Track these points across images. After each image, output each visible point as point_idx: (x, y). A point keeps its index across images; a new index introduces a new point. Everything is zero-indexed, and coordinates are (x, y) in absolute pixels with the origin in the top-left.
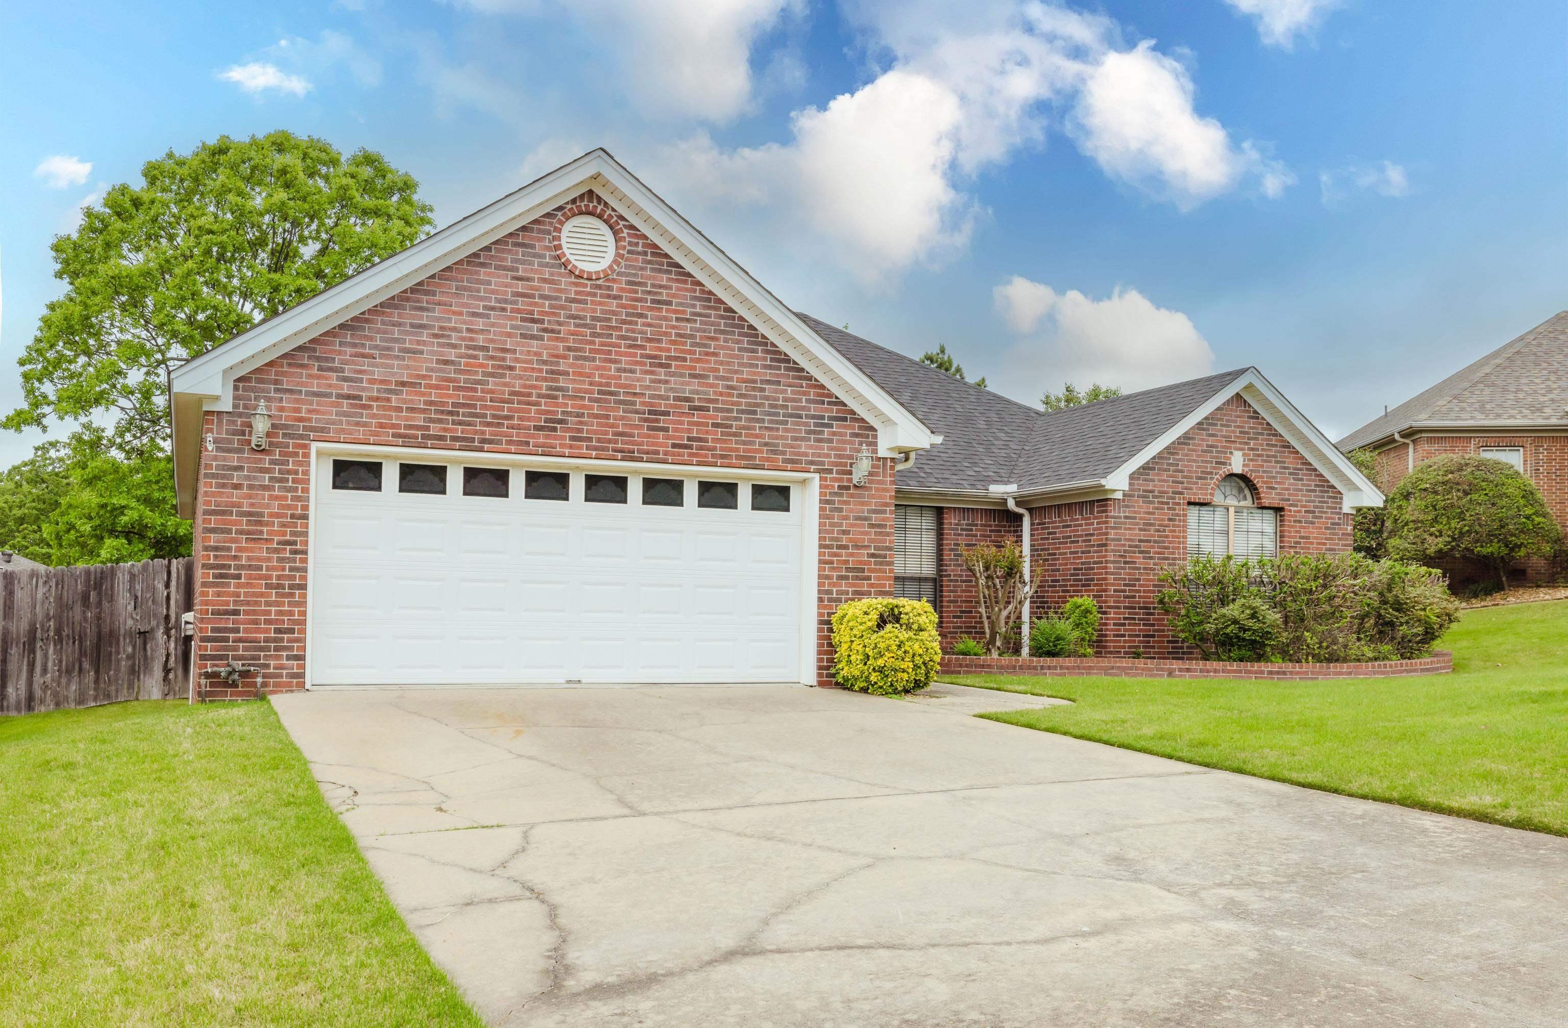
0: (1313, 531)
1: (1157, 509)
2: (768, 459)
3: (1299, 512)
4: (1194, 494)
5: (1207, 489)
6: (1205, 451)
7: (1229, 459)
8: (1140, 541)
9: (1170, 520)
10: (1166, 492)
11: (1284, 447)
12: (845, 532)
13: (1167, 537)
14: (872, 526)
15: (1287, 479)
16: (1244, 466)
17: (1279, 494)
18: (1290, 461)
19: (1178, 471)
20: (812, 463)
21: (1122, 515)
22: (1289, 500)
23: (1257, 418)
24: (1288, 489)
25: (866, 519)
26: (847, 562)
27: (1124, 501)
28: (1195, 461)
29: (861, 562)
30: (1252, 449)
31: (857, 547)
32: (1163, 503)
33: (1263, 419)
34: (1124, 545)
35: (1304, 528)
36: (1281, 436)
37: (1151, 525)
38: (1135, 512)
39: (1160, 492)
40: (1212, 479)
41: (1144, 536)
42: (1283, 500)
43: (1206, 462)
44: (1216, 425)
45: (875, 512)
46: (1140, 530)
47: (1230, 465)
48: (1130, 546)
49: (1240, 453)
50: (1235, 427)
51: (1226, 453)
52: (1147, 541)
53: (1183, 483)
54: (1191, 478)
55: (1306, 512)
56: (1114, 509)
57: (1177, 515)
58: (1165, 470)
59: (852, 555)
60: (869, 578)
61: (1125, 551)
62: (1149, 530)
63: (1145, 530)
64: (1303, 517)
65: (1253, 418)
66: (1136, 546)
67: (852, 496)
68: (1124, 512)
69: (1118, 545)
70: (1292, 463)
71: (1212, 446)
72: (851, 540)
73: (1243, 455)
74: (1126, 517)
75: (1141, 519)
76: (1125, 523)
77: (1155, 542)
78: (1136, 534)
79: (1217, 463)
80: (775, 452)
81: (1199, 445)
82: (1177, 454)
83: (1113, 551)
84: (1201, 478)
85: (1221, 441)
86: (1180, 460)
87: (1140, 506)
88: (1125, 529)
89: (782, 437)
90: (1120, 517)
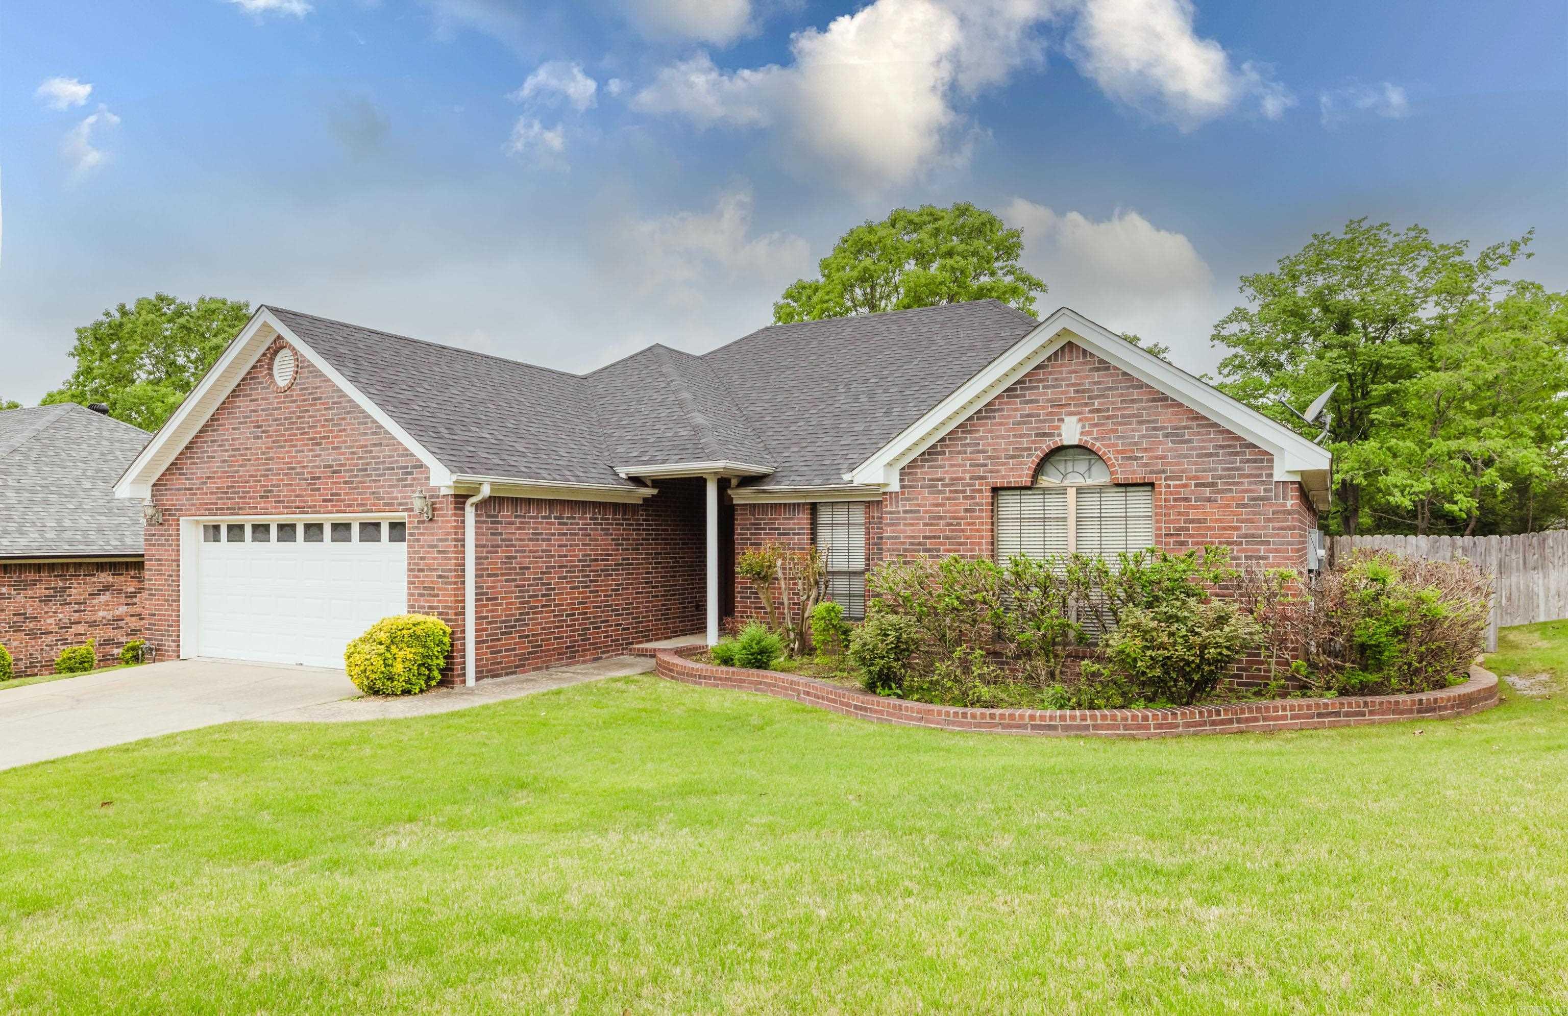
0: (1213, 513)
1: (948, 499)
2: (374, 505)
3: (1185, 486)
4: (1003, 477)
5: (1022, 470)
6: (1019, 423)
7: (1058, 427)
8: (925, 537)
9: (966, 511)
10: (961, 479)
11: (1154, 400)
12: (422, 558)
13: (962, 531)
14: (440, 552)
15: (1160, 443)
16: (1082, 433)
17: (1146, 465)
18: (1166, 417)
19: (979, 452)
20: (400, 504)
21: (901, 509)
22: (1164, 472)
23: (1108, 368)
24: (1162, 457)
25: (435, 546)
26: (423, 582)
27: (903, 493)
28: (1003, 437)
29: (432, 582)
30: (1098, 411)
31: (430, 570)
32: (956, 492)
33: (1116, 368)
34: (904, 543)
35: (1194, 507)
36: (1147, 386)
37: (940, 518)
38: (919, 505)
39: (952, 479)
40: (1029, 456)
41: (931, 531)
42: (1151, 472)
43: (1021, 436)
44: (1037, 388)
45: (441, 540)
46: (925, 524)
47: (1059, 435)
48: (912, 544)
49: (1074, 419)
50: (1067, 385)
51: (1053, 421)
52: (934, 537)
53: (986, 465)
54: (998, 457)
55: (1196, 485)
56: (891, 504)
57: (977, 504)
58: (959, 453)
59: (427, 576)
60: (438, 596)
61: (905, 550)
62: (938, 525)
63: (931, 525)
64: (1193, 493)
65: (1098, 369)
66: (919, 544)
67: (426, 528)
68: (904, 505)
69: (896, 544)
70: (1170, 421)
71: (1029, 416)
72: (426, 564)
73: (1080, 420)
74: (905, 512)
75: (926, 512)
76: (905, 519)
77: (947, 538)
78: (920, 529)
79: (1037, 435)
80: (378, 499)
81: (1009, 417)
82: (978, 431)
83: (889, 550)
84: (1013, 457)
85: (1043, 407)
86: (981, 438)
87: (925, 499)
88: (905, 525)
89: (382, 487)
90: (899, 512)
